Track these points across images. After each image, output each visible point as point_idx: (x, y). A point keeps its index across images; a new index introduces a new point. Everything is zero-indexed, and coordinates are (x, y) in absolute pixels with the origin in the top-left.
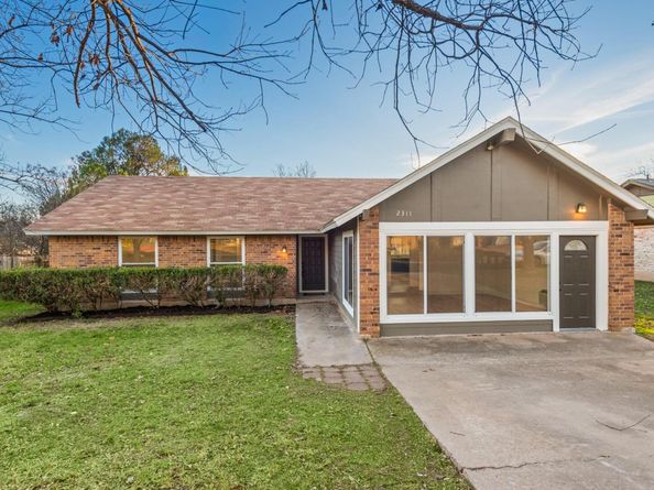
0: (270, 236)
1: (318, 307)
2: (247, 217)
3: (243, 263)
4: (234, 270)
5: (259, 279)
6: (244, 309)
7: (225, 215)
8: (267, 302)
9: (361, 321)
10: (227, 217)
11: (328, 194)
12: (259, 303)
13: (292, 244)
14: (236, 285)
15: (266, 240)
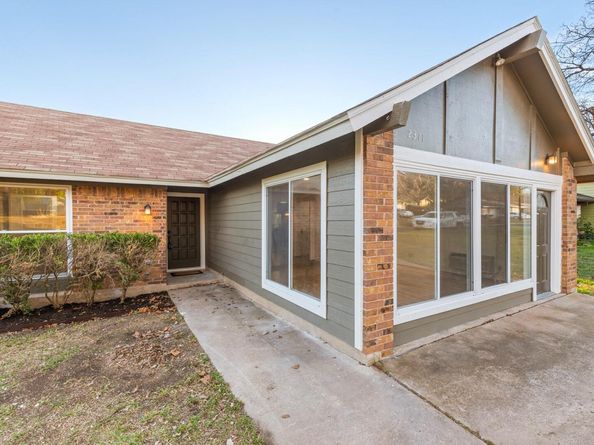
0: (122, 188)
1: (207, 293)
2: (76, 156)
3: (69, 229)
4: (49, 242)
5: (105, 258)
6: (72, 313)
7: (30, 148)
8: (118, 293)
9: (366, 329)
10: (34, 152)
11: (201, 145)
12: (101, 296)
13: (161, 202)
14: (53, 269)
15: (114, 195)
